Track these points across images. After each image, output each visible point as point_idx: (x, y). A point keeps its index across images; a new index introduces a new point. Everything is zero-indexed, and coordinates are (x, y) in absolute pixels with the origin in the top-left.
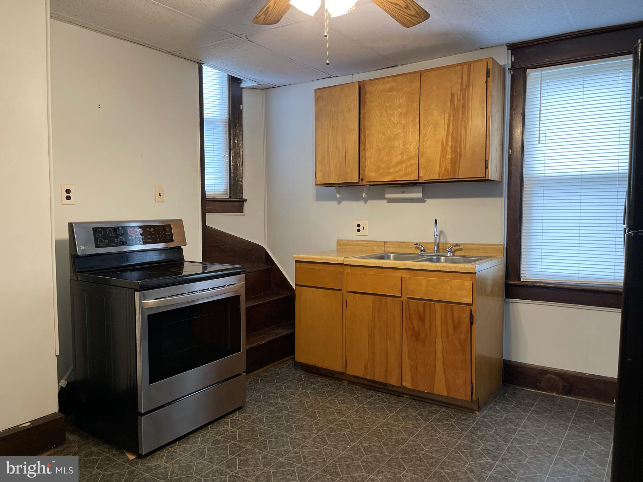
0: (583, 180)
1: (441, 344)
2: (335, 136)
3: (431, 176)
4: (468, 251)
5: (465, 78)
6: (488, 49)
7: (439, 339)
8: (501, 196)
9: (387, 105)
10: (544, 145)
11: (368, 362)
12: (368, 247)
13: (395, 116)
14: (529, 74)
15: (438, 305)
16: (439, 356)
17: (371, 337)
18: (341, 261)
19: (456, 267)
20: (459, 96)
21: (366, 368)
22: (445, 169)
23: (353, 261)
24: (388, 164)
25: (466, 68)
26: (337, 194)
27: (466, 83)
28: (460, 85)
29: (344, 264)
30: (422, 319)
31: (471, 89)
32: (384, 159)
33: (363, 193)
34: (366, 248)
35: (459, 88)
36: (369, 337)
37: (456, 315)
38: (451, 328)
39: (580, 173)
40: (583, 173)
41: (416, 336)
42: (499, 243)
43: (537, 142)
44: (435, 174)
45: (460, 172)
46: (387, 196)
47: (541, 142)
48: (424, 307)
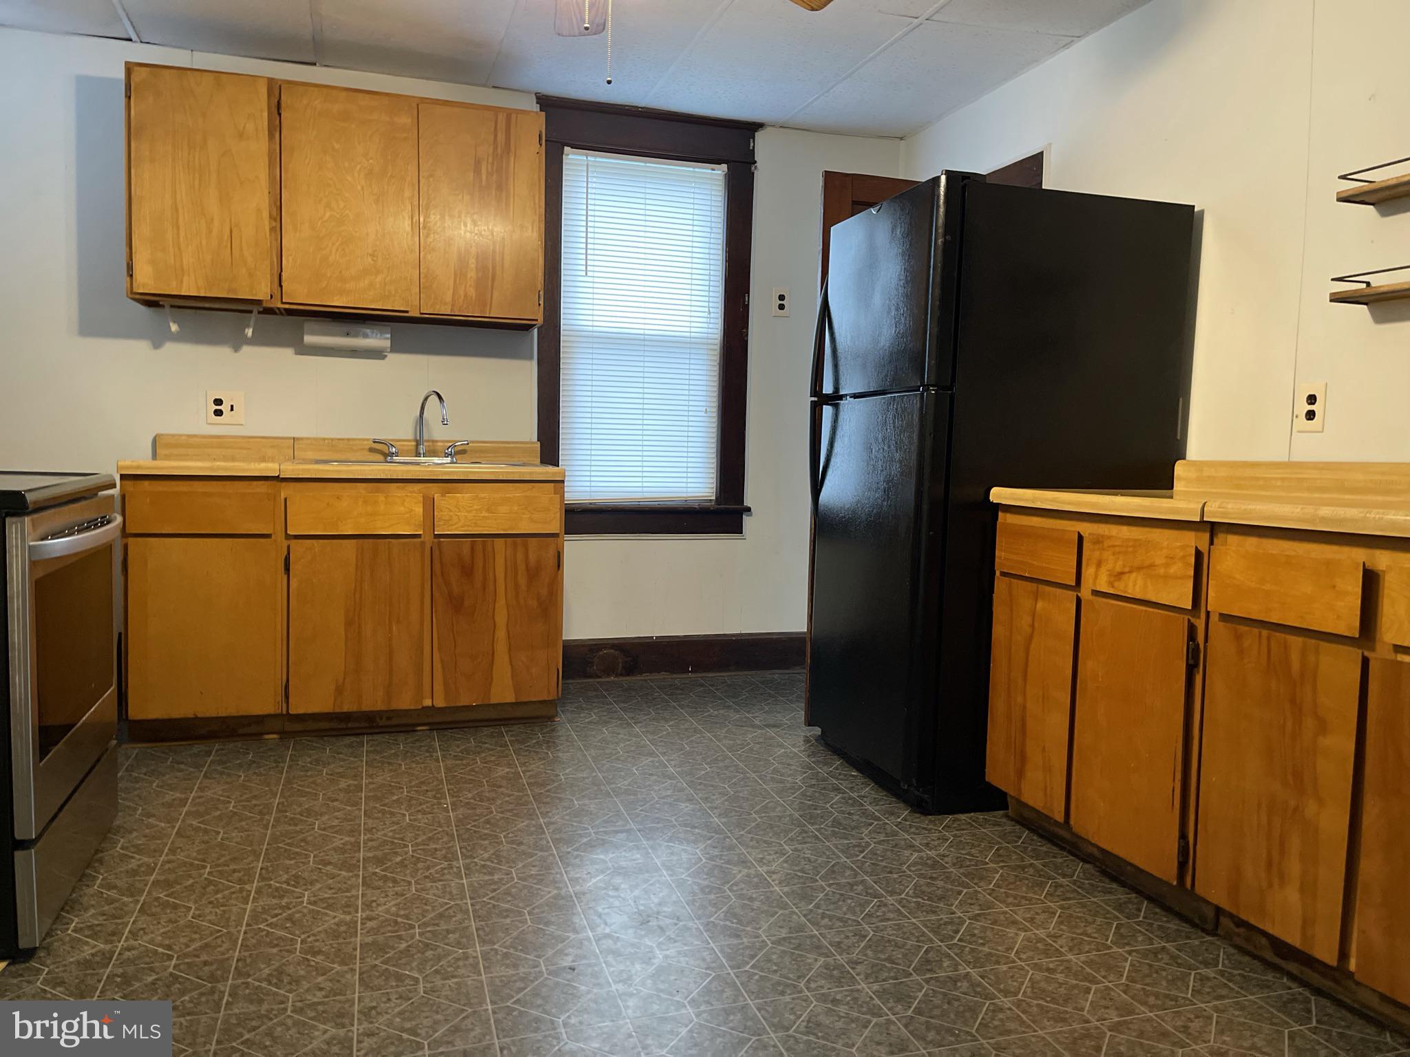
0: (646, 343)
1: (505, 611)
2: (197, 186)
3: (438, 307)
4: (478, 455)
5: (501, 137)
6: (512, 92)
7: (501, 602)
8: (531, 358)
9: (337, 146)
10: (591, 279)
11: (344, 679)
12: (249, 449)
13: (356, 175)
14: (568, 155)
15: (499, 543)
16: (501, 634)
17: (352, 622)
18: (274, 470)
19: (531, 473)
20: (490, 166)
21: (339, 691)
22: (466, 296)
23: (303, 470)
24: (340, 272)
25: (502, 118)
26: (171, 324)
27: (503, 144)
28: (492, 147)
29: (281, 476)
30: (467, 572)
31: (512, 159)
32: (331, 259)
33: (248, 326)
34: (245, 452)
35: (491, 151)
36: (349, 624)
37: (532, 557)
38: (522, 581)
39: (642, 332)
40: (647, 332)
41: (456, 604)
42: (528, 440)
43: (584, 273)
44: (446, 304)
45: (493, 305)
46: (309, 339)
47: (589, 274)
48: (472, 549)
